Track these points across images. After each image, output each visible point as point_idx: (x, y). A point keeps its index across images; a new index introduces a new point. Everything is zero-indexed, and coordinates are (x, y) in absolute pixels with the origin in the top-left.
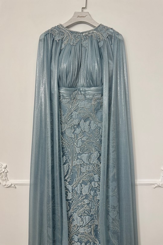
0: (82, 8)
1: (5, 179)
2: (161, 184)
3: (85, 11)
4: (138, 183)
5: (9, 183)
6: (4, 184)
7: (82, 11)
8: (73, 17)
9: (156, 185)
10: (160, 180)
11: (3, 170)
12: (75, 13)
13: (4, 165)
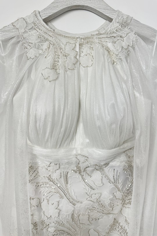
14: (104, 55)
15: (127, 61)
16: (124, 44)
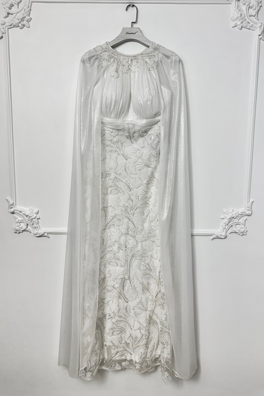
0: (132, 23)
1: (36, 226)
2: (220, 234)
3: (135, 26)
4: (194, 233)
5: (41, 231)
6: (35, 232)
7: (132, 26)
8: (121, 33)
9: (214, 236)
10: (219, 230)
11: (35, 216)
12: (124, 29)
13: (36, 210)
14: (144, 65)
15: (157, 69)
16: (156, 60)
